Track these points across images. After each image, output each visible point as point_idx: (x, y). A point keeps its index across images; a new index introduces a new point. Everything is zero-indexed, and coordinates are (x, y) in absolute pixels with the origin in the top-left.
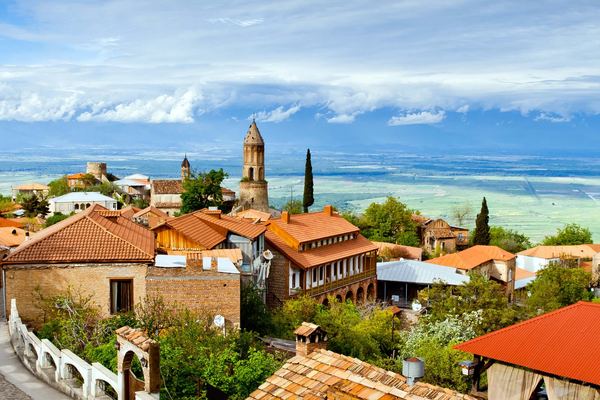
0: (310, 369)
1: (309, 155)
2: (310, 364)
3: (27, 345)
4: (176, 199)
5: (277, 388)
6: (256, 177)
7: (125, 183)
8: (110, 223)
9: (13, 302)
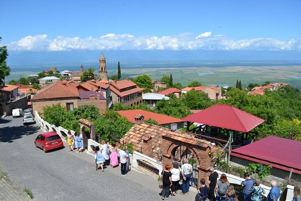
0: (141, 129)
1: (119, 63)
2: (140, 127)
3: (45, 126)
4: (79, 78)
5: (131, 135)
6: (103, 70)
7: (63, 73)
8: (64, 86)
9: (36, 111)
